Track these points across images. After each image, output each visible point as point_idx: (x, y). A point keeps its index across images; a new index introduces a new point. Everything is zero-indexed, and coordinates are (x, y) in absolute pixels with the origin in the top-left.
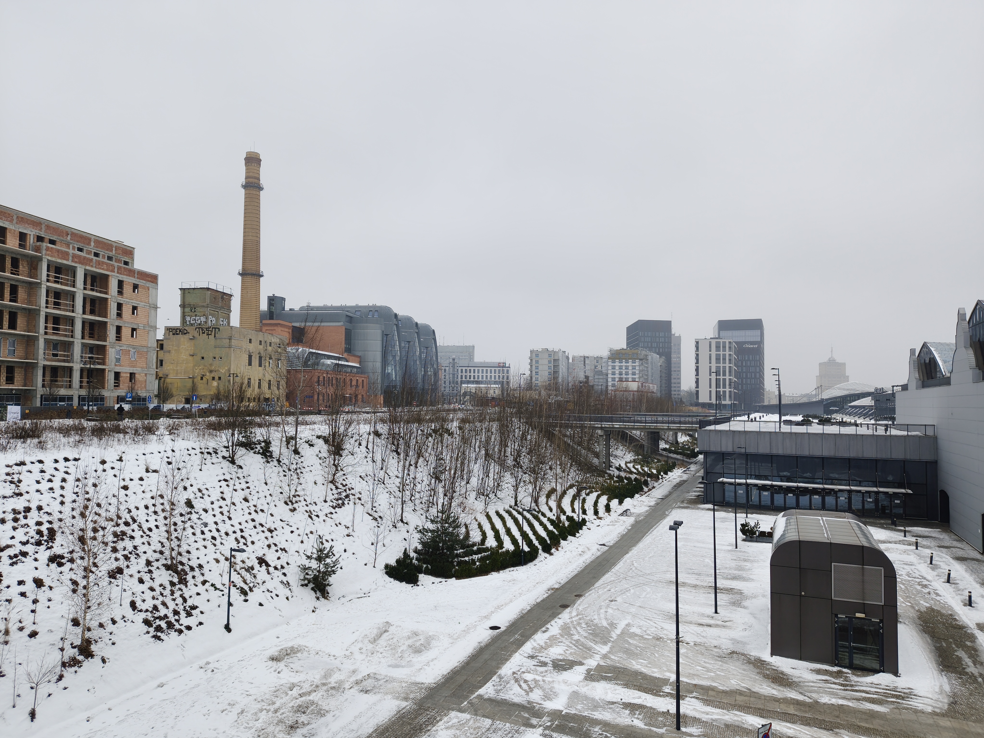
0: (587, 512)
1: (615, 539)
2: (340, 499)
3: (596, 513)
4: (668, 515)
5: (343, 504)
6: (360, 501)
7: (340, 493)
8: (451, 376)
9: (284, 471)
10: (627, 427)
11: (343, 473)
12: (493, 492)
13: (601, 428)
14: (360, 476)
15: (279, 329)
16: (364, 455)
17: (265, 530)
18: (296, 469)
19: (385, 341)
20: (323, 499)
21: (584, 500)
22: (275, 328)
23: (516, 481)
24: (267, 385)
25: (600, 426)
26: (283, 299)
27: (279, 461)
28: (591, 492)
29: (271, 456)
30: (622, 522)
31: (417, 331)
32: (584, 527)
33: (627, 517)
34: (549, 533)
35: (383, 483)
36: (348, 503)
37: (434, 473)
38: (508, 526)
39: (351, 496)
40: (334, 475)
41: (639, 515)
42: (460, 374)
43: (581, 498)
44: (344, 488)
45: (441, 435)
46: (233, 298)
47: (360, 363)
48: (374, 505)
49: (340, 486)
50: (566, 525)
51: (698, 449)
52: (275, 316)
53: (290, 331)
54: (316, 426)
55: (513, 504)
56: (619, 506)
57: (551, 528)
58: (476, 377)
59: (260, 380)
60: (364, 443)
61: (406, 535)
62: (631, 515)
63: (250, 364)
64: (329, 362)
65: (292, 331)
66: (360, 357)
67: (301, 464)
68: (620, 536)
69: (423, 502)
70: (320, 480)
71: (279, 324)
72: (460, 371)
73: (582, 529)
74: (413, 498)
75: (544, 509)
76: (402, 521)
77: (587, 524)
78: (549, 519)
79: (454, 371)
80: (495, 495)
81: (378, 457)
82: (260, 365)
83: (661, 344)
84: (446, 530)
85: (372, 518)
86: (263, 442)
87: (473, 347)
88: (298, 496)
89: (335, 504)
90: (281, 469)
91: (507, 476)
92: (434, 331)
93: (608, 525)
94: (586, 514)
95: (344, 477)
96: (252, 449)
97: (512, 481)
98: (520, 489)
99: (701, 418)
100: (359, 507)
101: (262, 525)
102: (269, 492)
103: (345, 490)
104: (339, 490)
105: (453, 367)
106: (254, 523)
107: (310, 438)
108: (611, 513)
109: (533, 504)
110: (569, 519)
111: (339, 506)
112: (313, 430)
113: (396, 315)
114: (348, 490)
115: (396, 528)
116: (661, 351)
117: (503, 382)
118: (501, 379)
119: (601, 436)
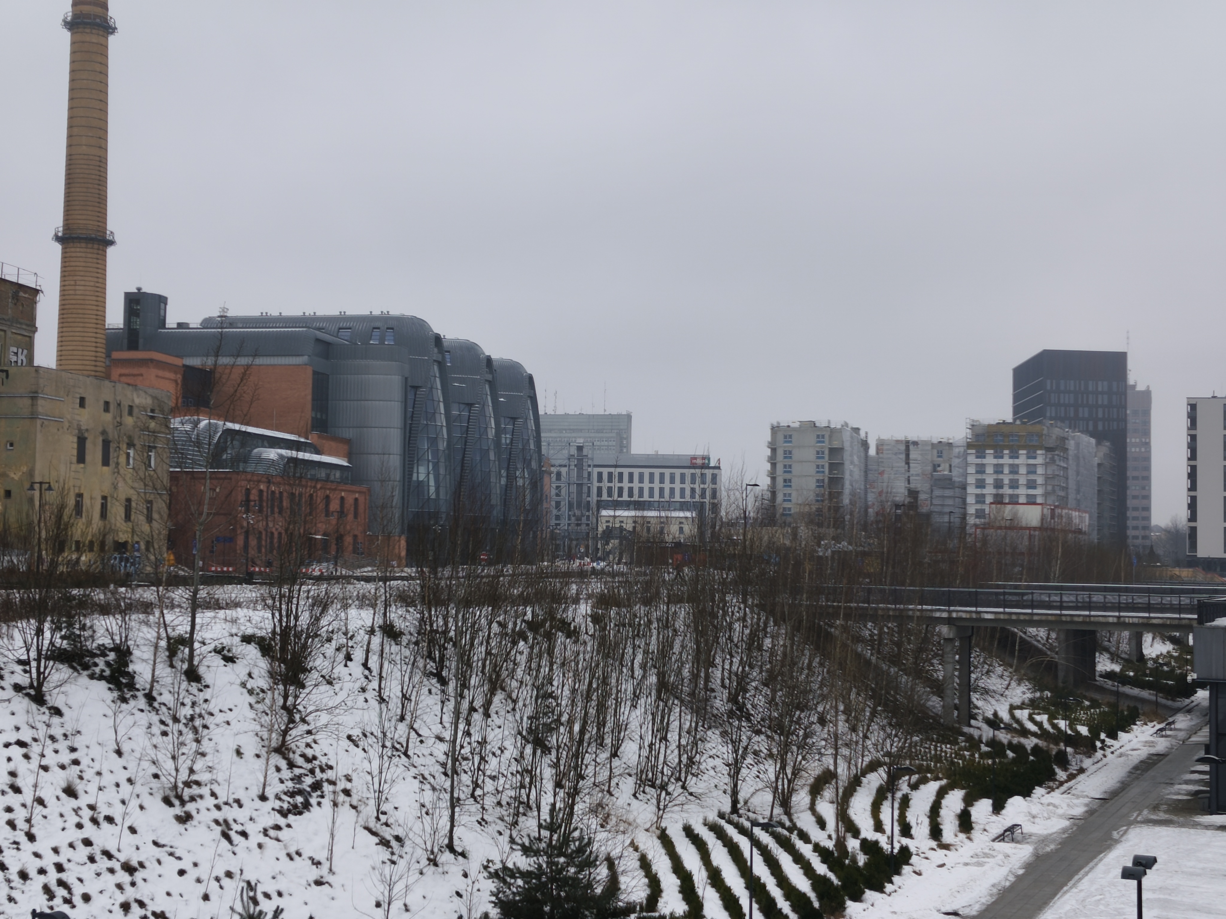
0: (913, 832)
1: (983, 900)
2: (300, 792)
3: (936, 832)
4: (1117, 841)
5: (307, 805)
6: (347, 799)
7: (298, 779)
8: (574, 488)
9: (162, 722)
10: (1014, 617)
11: (306, 727)
12: (678, 779)
13: (949, 621)
14: (349, 737)
15: (151, 373)
16: (358, 685)
17: (117, 866)
18: (192, 718)
19: (410, 403)
20: (255, 791)
21: (905, 802)
22: (143, 370)
23: (736, 751)
24: (121, 511)
25: (945, 615)
26: (162, 300)
27: (150, 698)
28: (924, 781)
29: (131, 686)
30: (1001, 857)
31: (489, 377)
32: (906, 869)
33: (1013, 845)
34: (818, 882)
35: (406, 754)
36: (319, 804)
37: (530, 730)
38: (715, 863)
39: (325, 785)
40: (285, 733)
41: (1044, 840)
42: (596, 484)
43: (899, 795)
44: (309, 766)
45: (550, 637)
46: (40, 297)
47: (349, 456)
48: (383, 808)
49: (300, 761)
50: (861, 863)
51: (1195, 676)
52: (141, 341)
53: (179, 377)
54: (241, 613)
55: (727, 807)
56: (994, 818)
57: (821, 869)
58: (636, 492)
59: (104, 498)
60: (358, 655)
61: (461, 884)
62: (1025, 839)
63: (81, 458)
64: (272, 454)
65: (184, 378)
66: (348, 442)
67: (205, 706)
68: (995, 891)
69: (504, 803)
70: (251, 746)
71: (152, 360)
72: (595, 476)
73: (899, 873)
74: (478, 792)
75: (805, 821)
76: (451, 847)
77: (914, 859)
78: (817, 848)
79: (580, 476)
80: (684, 787)
81: (393, 690)
82: (106, 462)
83: (1100, 411)
84: (560, 871)
85: (376, 840)
86: (111, 650)
87: (629, 417)
88: (198, 783)
89: (285, 806)
90: (155, 719)
91: (714, 738)
92: (531, 378)
93: (966, 864)
94: (910, 836)
95: (309, 739)
96: (86, 667)
97: (726, 751)
98: (744, 772)
99: (1204, 597)
100: (346, 814)
101: (108, 855)
102: (126, 775)
103: (312, 772)
104: (297, 771)
105: (580, 466)
106: (89, 848)
107: (227, 641)
108: (976, 834)
109: (778, 810)
110: (869, 847)
111: (297, 810)
112: (234, 621)
113: (438, 339)
114: (317, 770)
115: (436, 865)
116: (1100, 427)
117: (703, 504)
118: (697, 498)
119: (950, 640)
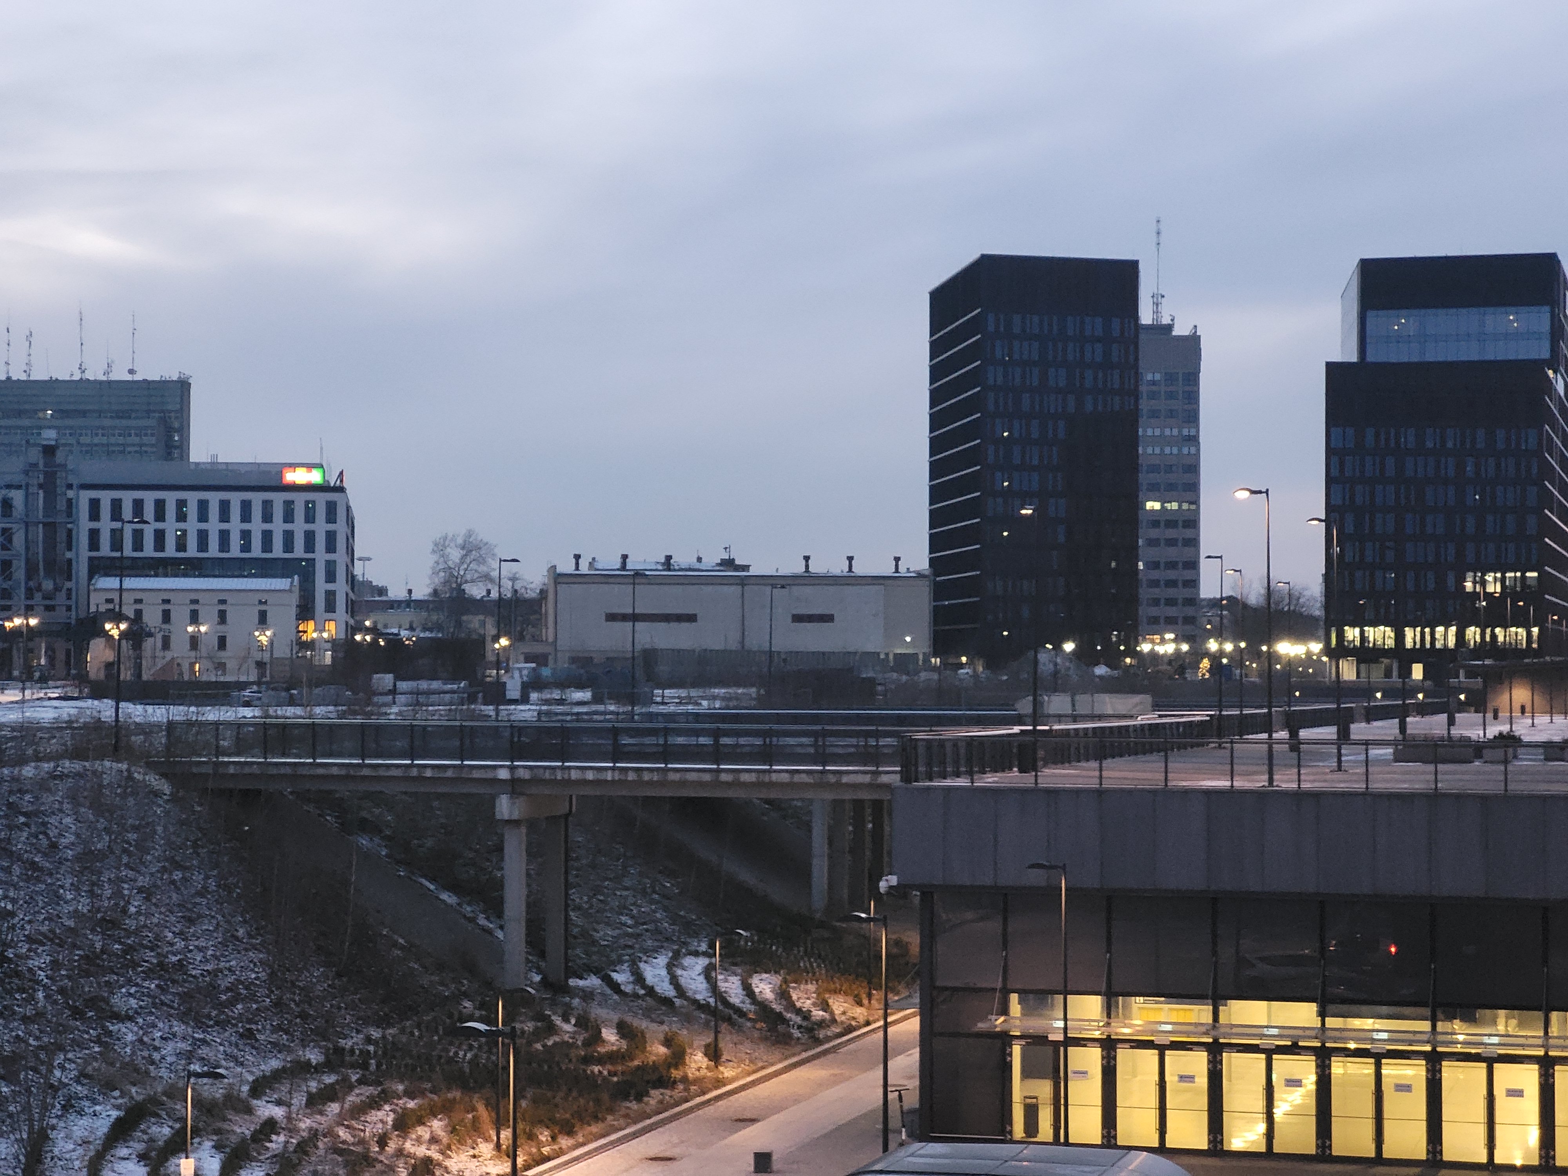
8: (37, 534)
13: (515, 786)
72: (84, 509)
79: (51, 506)
83: (1089, 375)
87: (183, 386)
117: (312, 562)
118: (299, 551)
119: (514, 823)
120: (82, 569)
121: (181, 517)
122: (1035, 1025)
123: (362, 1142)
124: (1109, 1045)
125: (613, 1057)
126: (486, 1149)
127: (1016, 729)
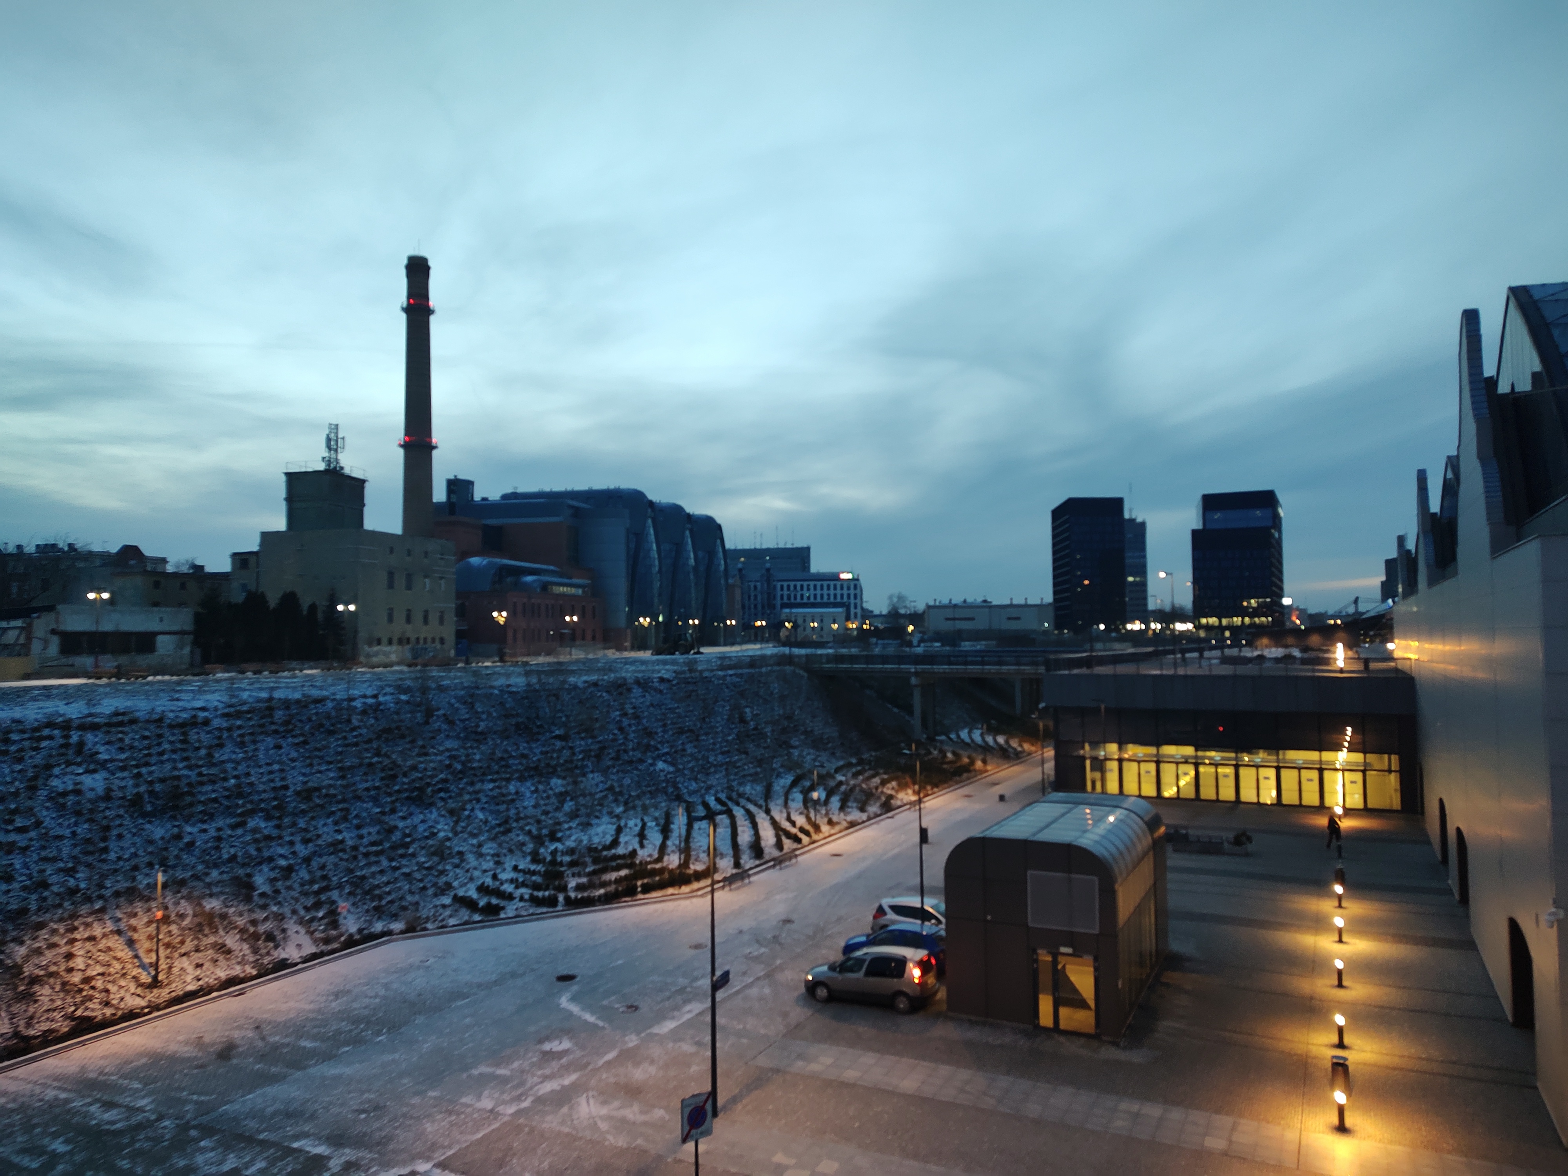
8: (766, 595)
13: (916, 674)
15: (459, 529)
22: (456, 528)
25: (913, 670)
26: (470, 484)
28: (878, 774)
31: (689, 526)
42: (779, 593)
46: (367, 485)
47: (592, 579)
52: (456, 510)
53: (481, 532)
59: (409, 610)
63: (391, 586)
64: (529, 579)
65: (484, 533)
66: (592, 570)
71: (463, 522)
72: (779, 588)
79: (768, 587)
82: (409, 588)
83: (1107, 536)
92: (719, 526)
105: (768, 581)
113: (651, 503)
117: (849, 603)
118: (845, 599)
119: (916, 686)
120: (778, 606)
121: (808, 589)
122: (1094, 753)
123: (870, 788)
124: (1120, 761)
125: (950, 762)
126: (910, 791)
127: (1085, 655)
